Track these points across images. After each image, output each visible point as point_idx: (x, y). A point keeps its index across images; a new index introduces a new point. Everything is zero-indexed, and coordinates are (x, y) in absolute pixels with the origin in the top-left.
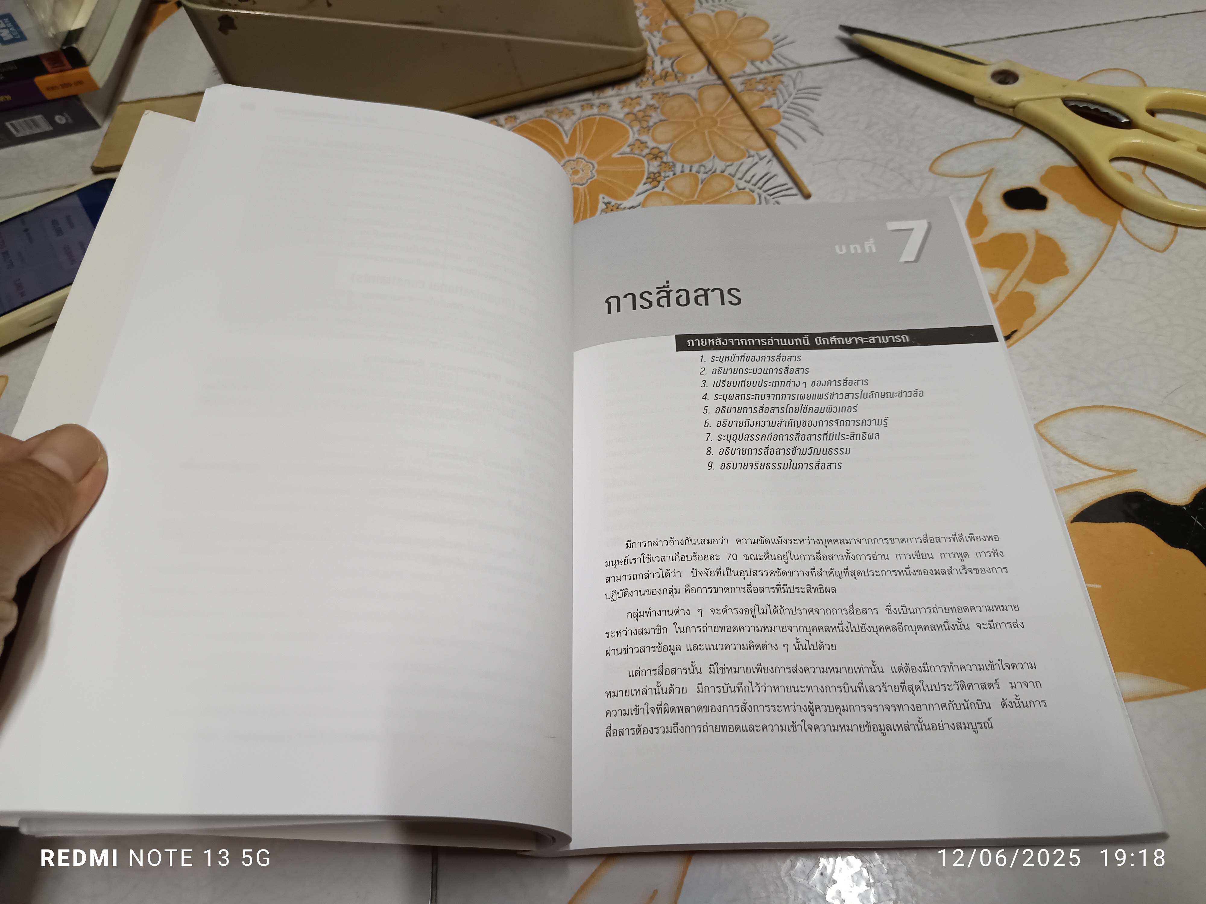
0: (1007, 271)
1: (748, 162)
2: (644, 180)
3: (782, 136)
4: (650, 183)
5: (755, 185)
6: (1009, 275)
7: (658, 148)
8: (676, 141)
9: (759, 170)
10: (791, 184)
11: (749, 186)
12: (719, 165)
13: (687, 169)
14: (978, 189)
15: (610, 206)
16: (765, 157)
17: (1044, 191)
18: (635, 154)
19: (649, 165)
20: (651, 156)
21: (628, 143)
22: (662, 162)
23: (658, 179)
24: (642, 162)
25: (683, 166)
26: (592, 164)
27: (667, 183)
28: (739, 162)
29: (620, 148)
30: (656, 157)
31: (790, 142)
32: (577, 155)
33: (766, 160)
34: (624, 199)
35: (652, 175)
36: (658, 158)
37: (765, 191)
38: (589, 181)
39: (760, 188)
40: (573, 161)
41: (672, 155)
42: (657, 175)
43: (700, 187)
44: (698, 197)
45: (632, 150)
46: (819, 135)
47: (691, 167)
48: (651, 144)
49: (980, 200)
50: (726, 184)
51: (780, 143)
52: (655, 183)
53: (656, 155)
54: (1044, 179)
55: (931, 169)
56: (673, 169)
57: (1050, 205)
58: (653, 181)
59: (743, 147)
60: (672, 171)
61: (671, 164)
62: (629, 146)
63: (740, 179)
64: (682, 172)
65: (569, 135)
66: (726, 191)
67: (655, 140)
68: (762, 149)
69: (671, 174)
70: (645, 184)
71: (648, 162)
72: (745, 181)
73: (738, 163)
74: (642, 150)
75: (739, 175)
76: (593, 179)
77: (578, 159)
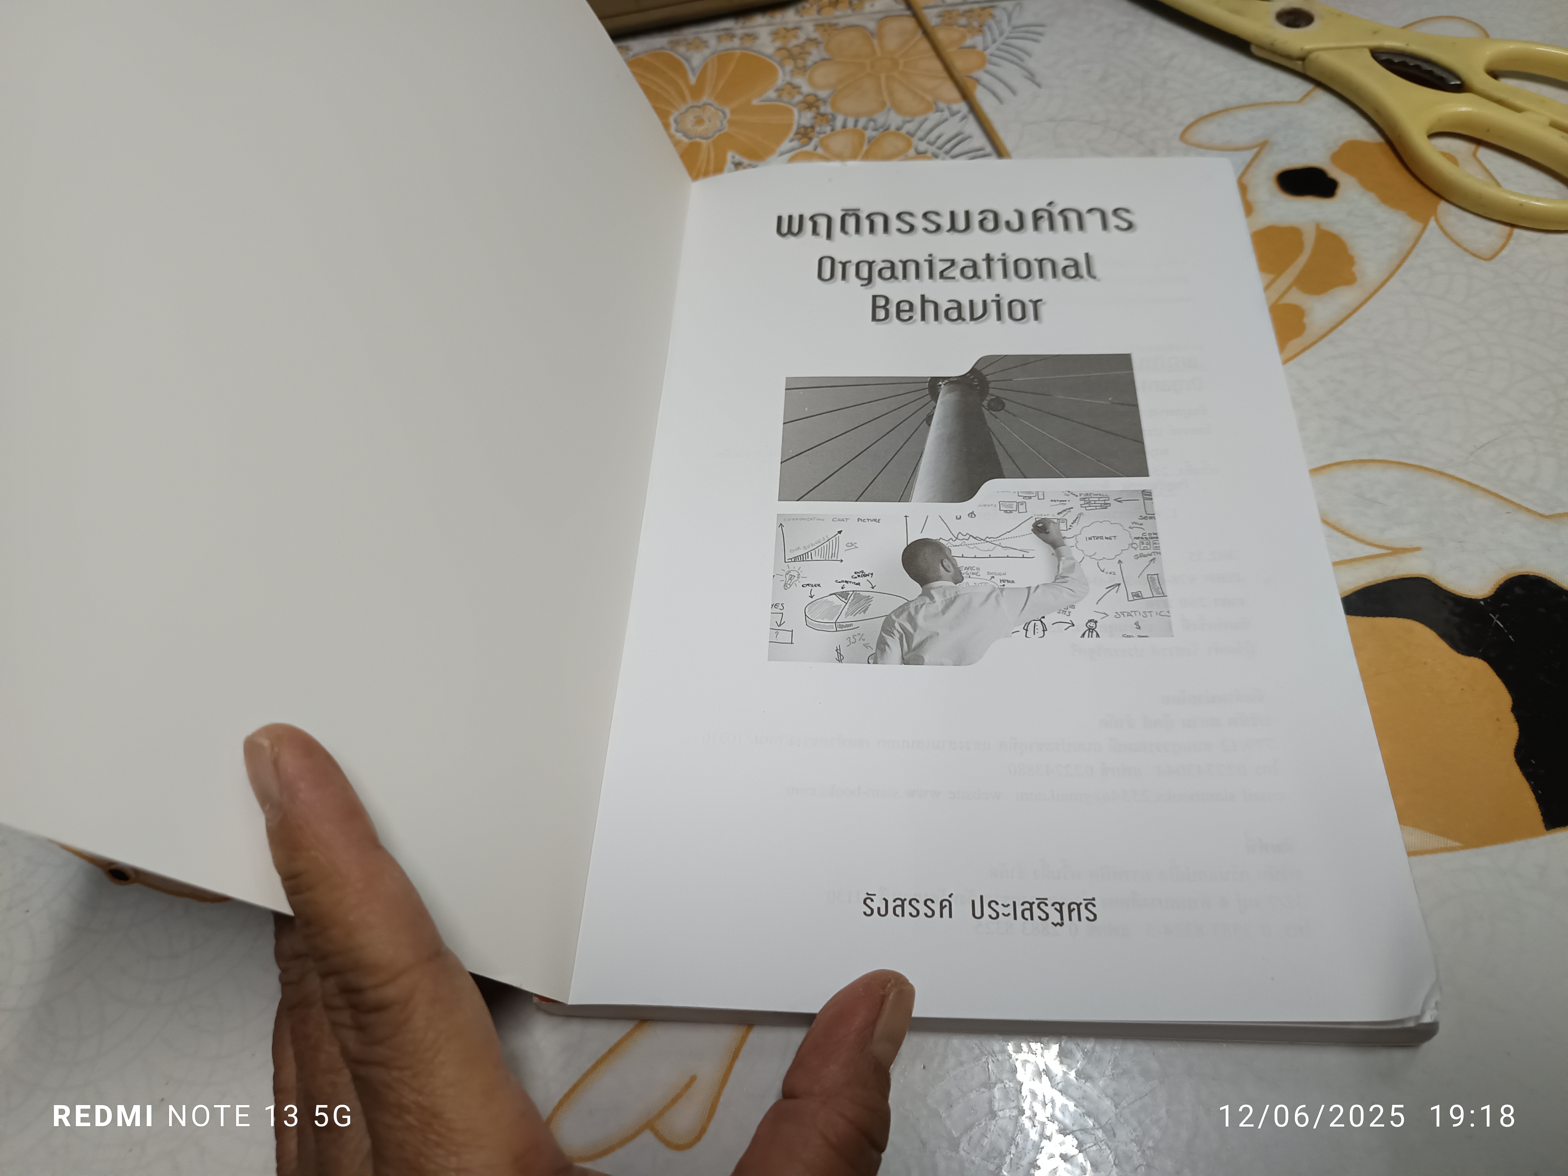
0: (1271, 276)
1: (934, 117)
2: (791, 135)
3: (985, 87)
4: (799, 139)
5: (940, 148)
6: (1273, 281)
7: (815, 95)
8: (840, 87)
9: (949, 129)
10: (986, 145)
11: (933, 149)
12: (894, 120)
13: (850, 123)
14: (1245, 166)
16: (959, 112)
17: (1334, 172)
18: (784, 102)
19: (800, 116)
20: (805, 105)
21: (775, 87)
22: (818, 114)
23: (811, 134)
24: (790, 112)
25: (845, 120)
26: (724, 113)
27: (821, 142)
28: (922, 118)
29: (764, 92)
30: (810, 106)
31: (994, 94)
32: (705, 99)
33: (959, 116)
34: (761, 158)
35: (802, 130)
36: (813, 108)
37: (953, 158)
38: (717, 134)
39: (947, 152)
40: (699, 107)
41: (833, 105)
42: (809, 130)
43: (865, 147)
45: (779, 96)
46: (1034, 86)
47: (856, 122)
48: (806, 89)
50: (901, 143)
51: (980, 94)
52: (805, 140)
53: (811, 103)
54: (1336, 157)
55: (1182, 137)
56: (831, 123)
57: (1340, 192)
58: (803, 137)
59: (929, 98)
60: (831, 126)
61: (830, 117)
62: (777, 90)
63: (921, 139)
64: (844, 126)
65: (697, 73)
66: (899, 153)
67: (811, 84)
68: (955, 101)
69: (828, 129)
70: (792, 140)
71: (800, 112)
72: (929, 143)
73: (919, 119)
74: (793, 97)
75: (920, 134)
76: (722, 132)
77: (705, 104)
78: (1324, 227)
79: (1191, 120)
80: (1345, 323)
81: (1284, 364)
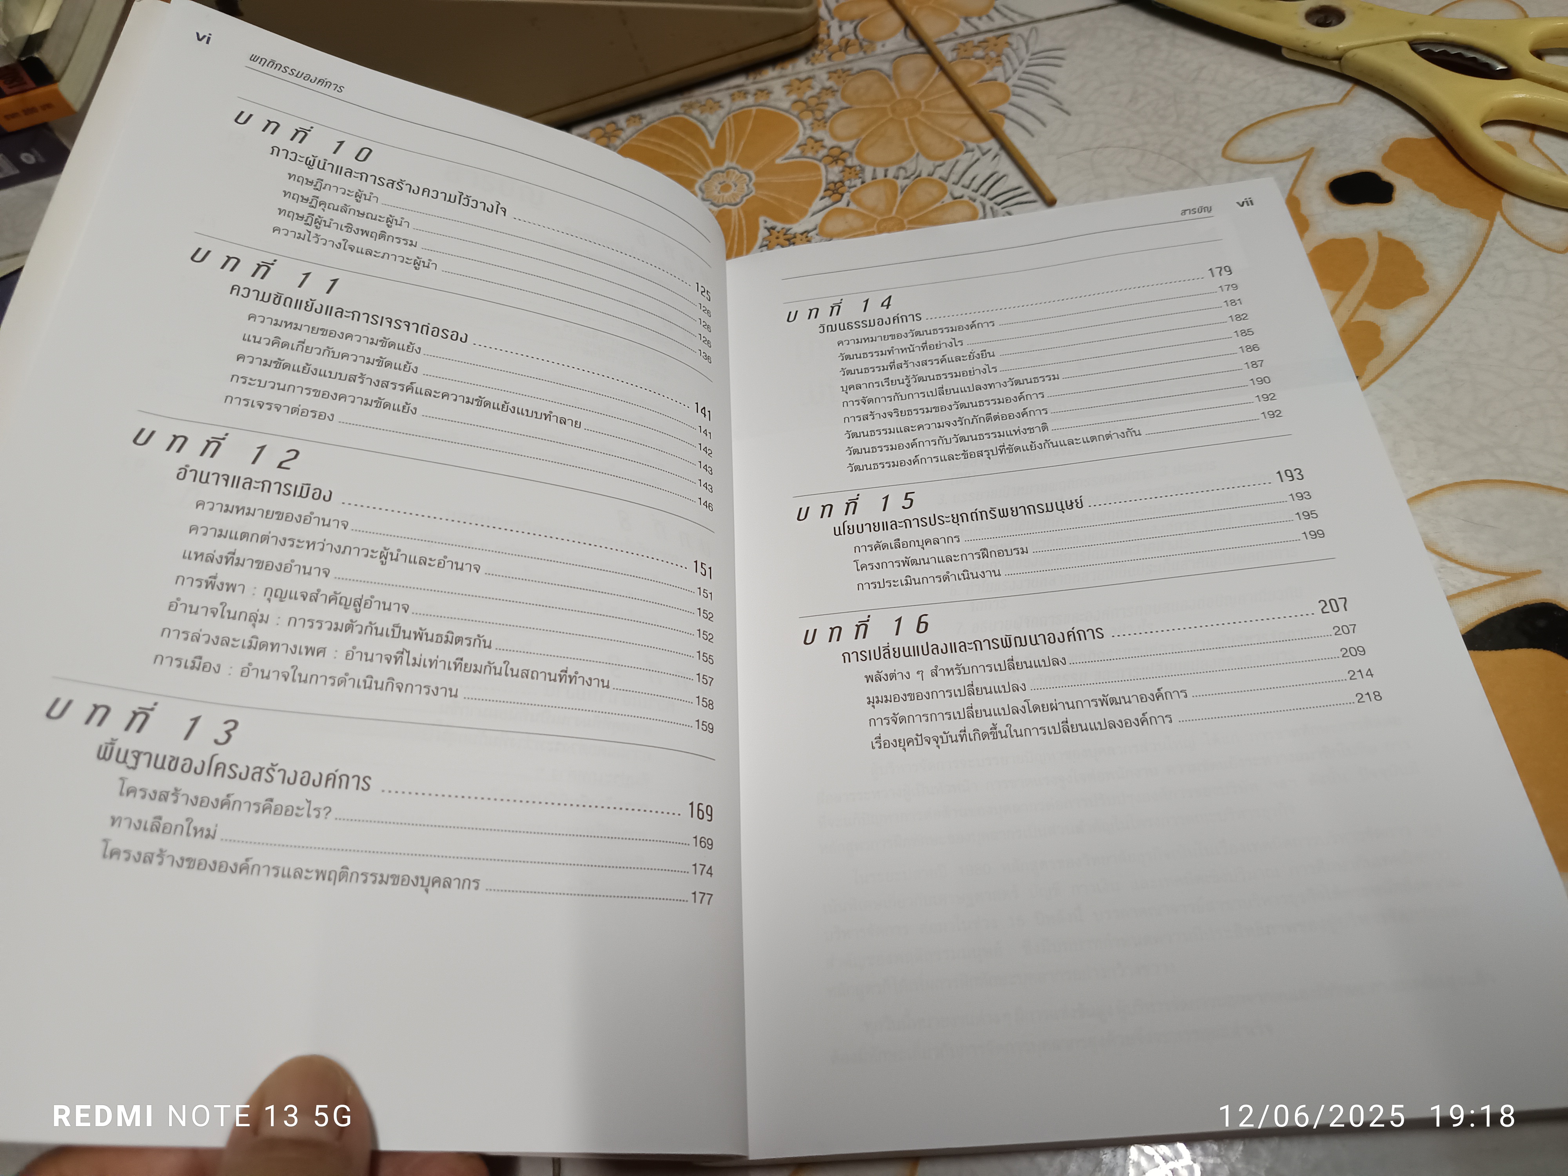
0: (1339, 294)
1: (965, 159)
2: (821, 194)
3: (1012, 120)
4: (830, 196)
5: (977, 191)
6: (1342, 298)
7: (840, 148)
8: (863, 136)
9: (982, 170)
10: (1027, 187)
11: (968, 192)
12: (925, 166)
13: (880, 175)
14: (1293, 178)
15: (774, 232)
16: (990, 150)
17: (1387, 175)
18: (808, 158)
19: (827, 171)
20: (830, 159)
21: (797, 143)
22: (846, 166)
23: (841, 190)
24: (818, 169)
25: (875, 170)
26: (748, 175)
27: (853, 195)
28: (953, 160)
29: (785, 151)
30: (836, 160)
31: (1024, 127)
32: (727, 164)
33: (990, 155)
34: (794, 220)
35: (832, 186)
36: (840, 162)
37: (991, 199)
38: (745, 199)
39: (984, 195)
41: (859, 156)
42: (838, 185)
43: (899, 198)
44: (897, 212)
45: (803, 152)
46: (1064, 115)
47: (886, 171)
48: (829, 142)
49: (1296, 193)
50: (935, 191)
51: (1010, 130)
52: (837, 196)
53: (836, 157)
54: (1387, 159)
55: (1224, 154)
56: (860, 175)
57: (1397, 195)
58: (834, 193)
59: (957, 139)
60: (860, 178)
61: (858, 168)
62: (799, 146)
63: (955, 184)
64: (874, 178)
65: (715, 136)
66: (936, 201)
67: (834, 136)
68: (985, 140)
69: (858, 182)
70: (822, 198)
71: (826, 166)
72: (963, 186)
73: (950, 162)
74: (817, 152)
75: (954, 178)
76: (751, 195)
77: (728, 169)
78: (1386, 235)
79: (1232, 134)
80: (1424, 336)
81: (1363, 388)
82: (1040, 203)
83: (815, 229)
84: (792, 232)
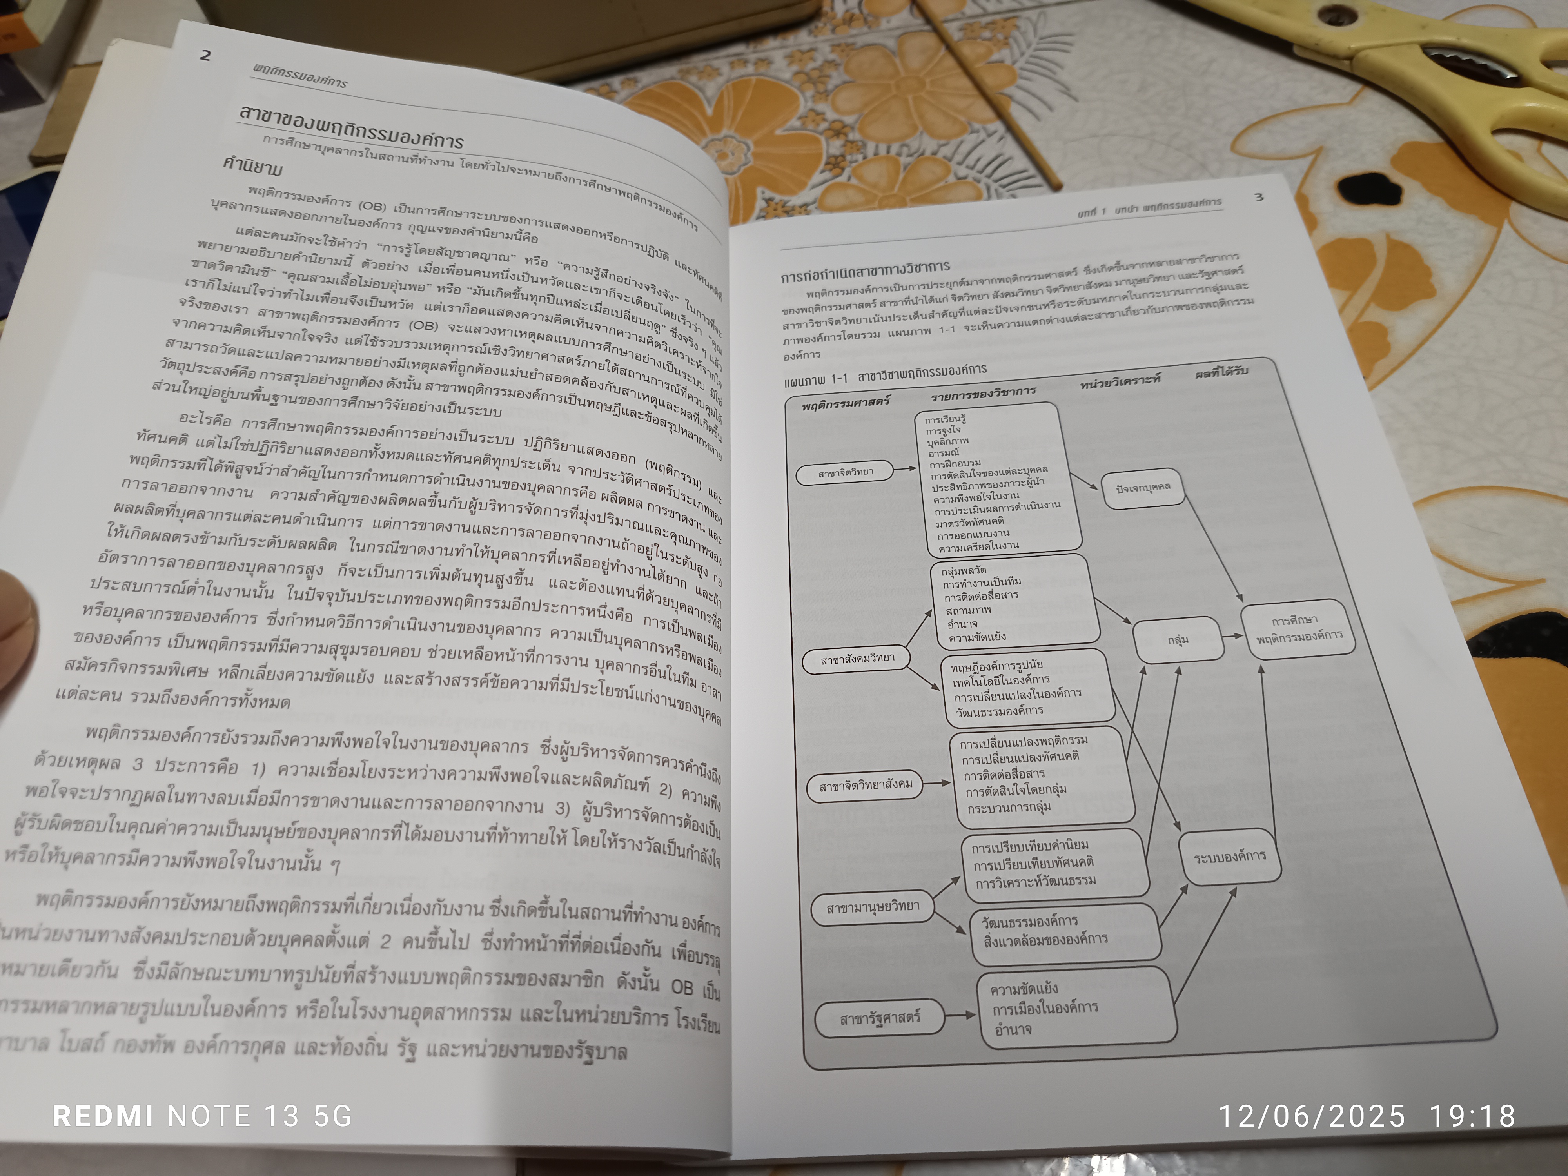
0: (1347, 294)
1: (970, 140)
2: (822, 166)
3: (1019, 103)
4: (831, 170)
5: (981, 172)
6: (1350, 298)
7: (841, 121)
8: (866, 111)
9: (987, 151)
10: (1032, 171)
11: (973, 173)
12: (929, 144)
13: (883, 150)
14: (1302, 176)
15: (772, 204)
16: (995, 132)
17: (1396, 177)
18: (809, 130)
19: (828, 145)
20: (831, 133)
21: (798, 115)
22: (847, 141)
23: (842, 164)
24: (818, 141)
25: (877, 147)
26: (747, 145)
27: (854, 170)
28: (958, 140)
29: (786, 121)
30: (838, 134)
31: (1030, 111)
32: (725, 132)
33: (996, 137)
34: (793, 193)
35: (833, 160)
36: (841, 136)
37: (996, 181)
38: (743, 168)
39: (989, 176)
40: (719, 140)
41: (861, 131)
42: (839, 159)
43: (901, 176)
44: (900, 189)
45: (803, 124)
46: (1072, 102)
47: (889, 148)
48: (831, 115)
49: (1305, 191)
50: (939, 170)
51: (1016, 112)
52: (837, 170)
53: (838, 130)
54: (1396, 161)
55: (1233, 148)
56: (862, 150)
57: (1406, 197)
58: (835, 167)
59: (962, 119)
60: (862, 153)
61: (860, 144)
62: (800, 118)
63: (960, 164)
64: (876, 154)
65: (713, 103)
66: (939, 180)
67: (836, 110)
68: (990, 121)
69: (860, 157)
70: (822, 172)
71: (827, 140)
72: (967, 167)
73: (954, 142)
74: (818, 125)
75: (958, 158)
76: (748, 166)
77: (726, 137)
78: (1394, 237)
79: (1240, 128)
80: (1431, 340)
81: (1371, 388)
82: (1046, 188)
83: (814, 203)
84: (790, 204)
